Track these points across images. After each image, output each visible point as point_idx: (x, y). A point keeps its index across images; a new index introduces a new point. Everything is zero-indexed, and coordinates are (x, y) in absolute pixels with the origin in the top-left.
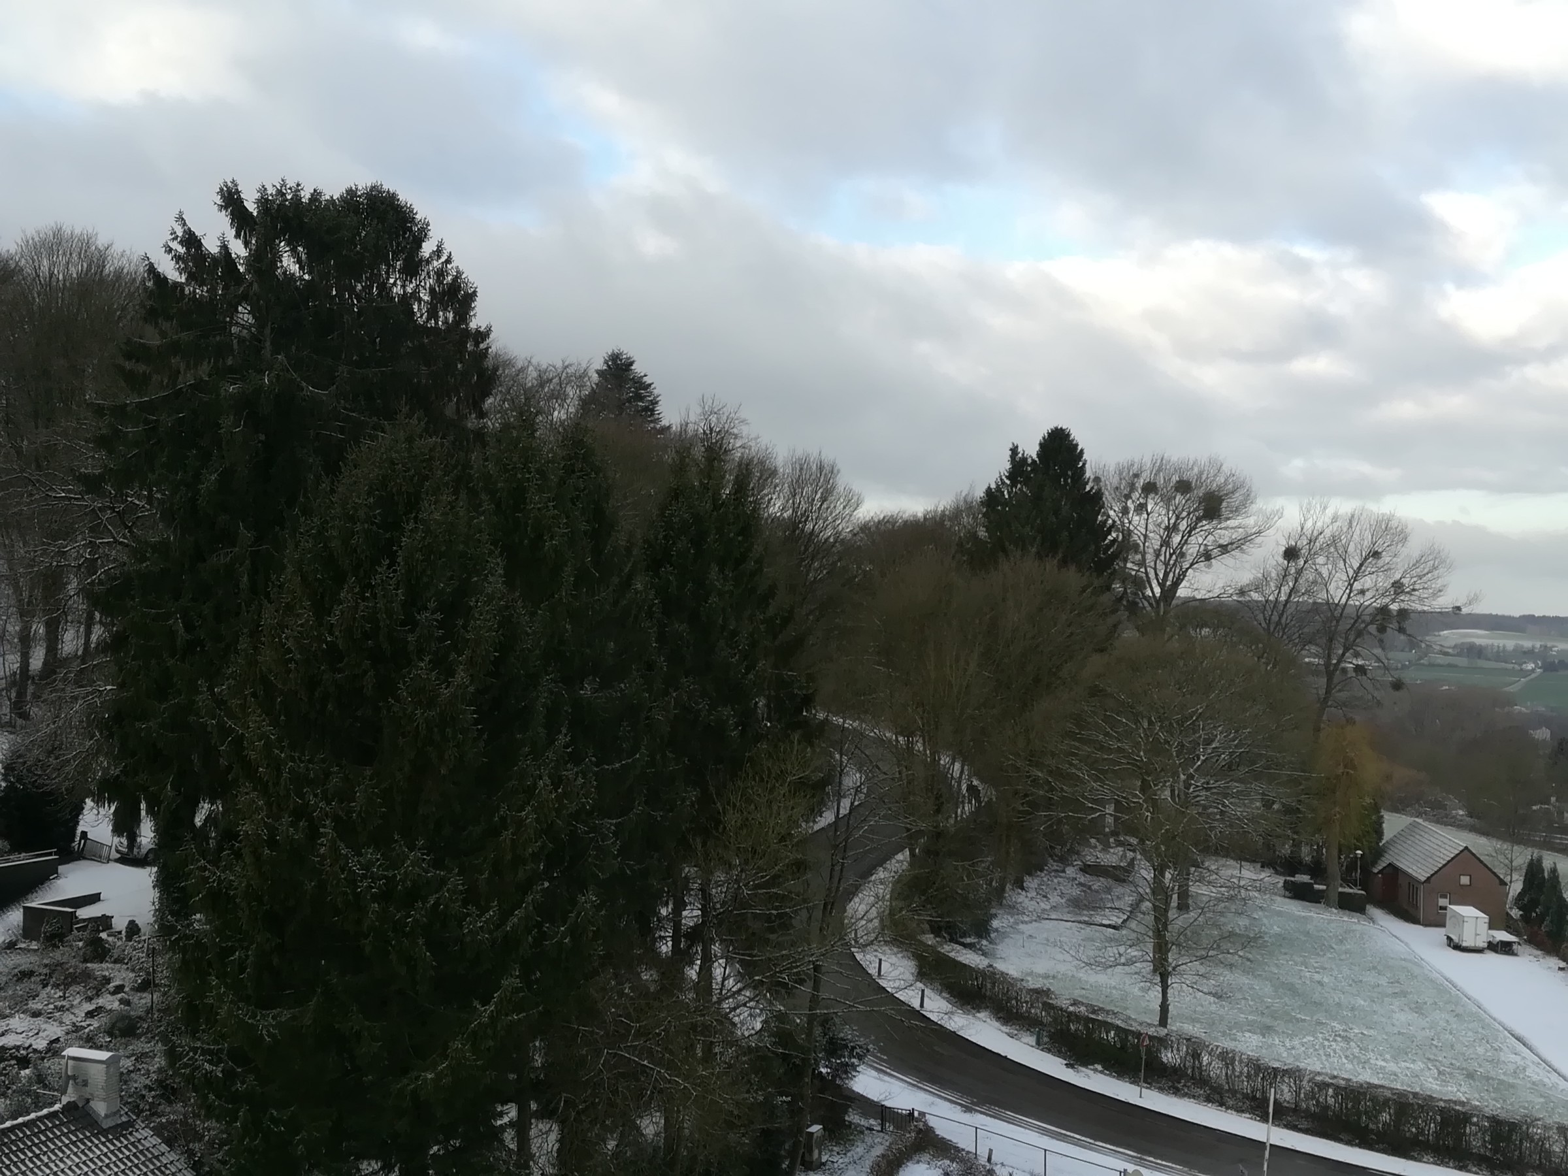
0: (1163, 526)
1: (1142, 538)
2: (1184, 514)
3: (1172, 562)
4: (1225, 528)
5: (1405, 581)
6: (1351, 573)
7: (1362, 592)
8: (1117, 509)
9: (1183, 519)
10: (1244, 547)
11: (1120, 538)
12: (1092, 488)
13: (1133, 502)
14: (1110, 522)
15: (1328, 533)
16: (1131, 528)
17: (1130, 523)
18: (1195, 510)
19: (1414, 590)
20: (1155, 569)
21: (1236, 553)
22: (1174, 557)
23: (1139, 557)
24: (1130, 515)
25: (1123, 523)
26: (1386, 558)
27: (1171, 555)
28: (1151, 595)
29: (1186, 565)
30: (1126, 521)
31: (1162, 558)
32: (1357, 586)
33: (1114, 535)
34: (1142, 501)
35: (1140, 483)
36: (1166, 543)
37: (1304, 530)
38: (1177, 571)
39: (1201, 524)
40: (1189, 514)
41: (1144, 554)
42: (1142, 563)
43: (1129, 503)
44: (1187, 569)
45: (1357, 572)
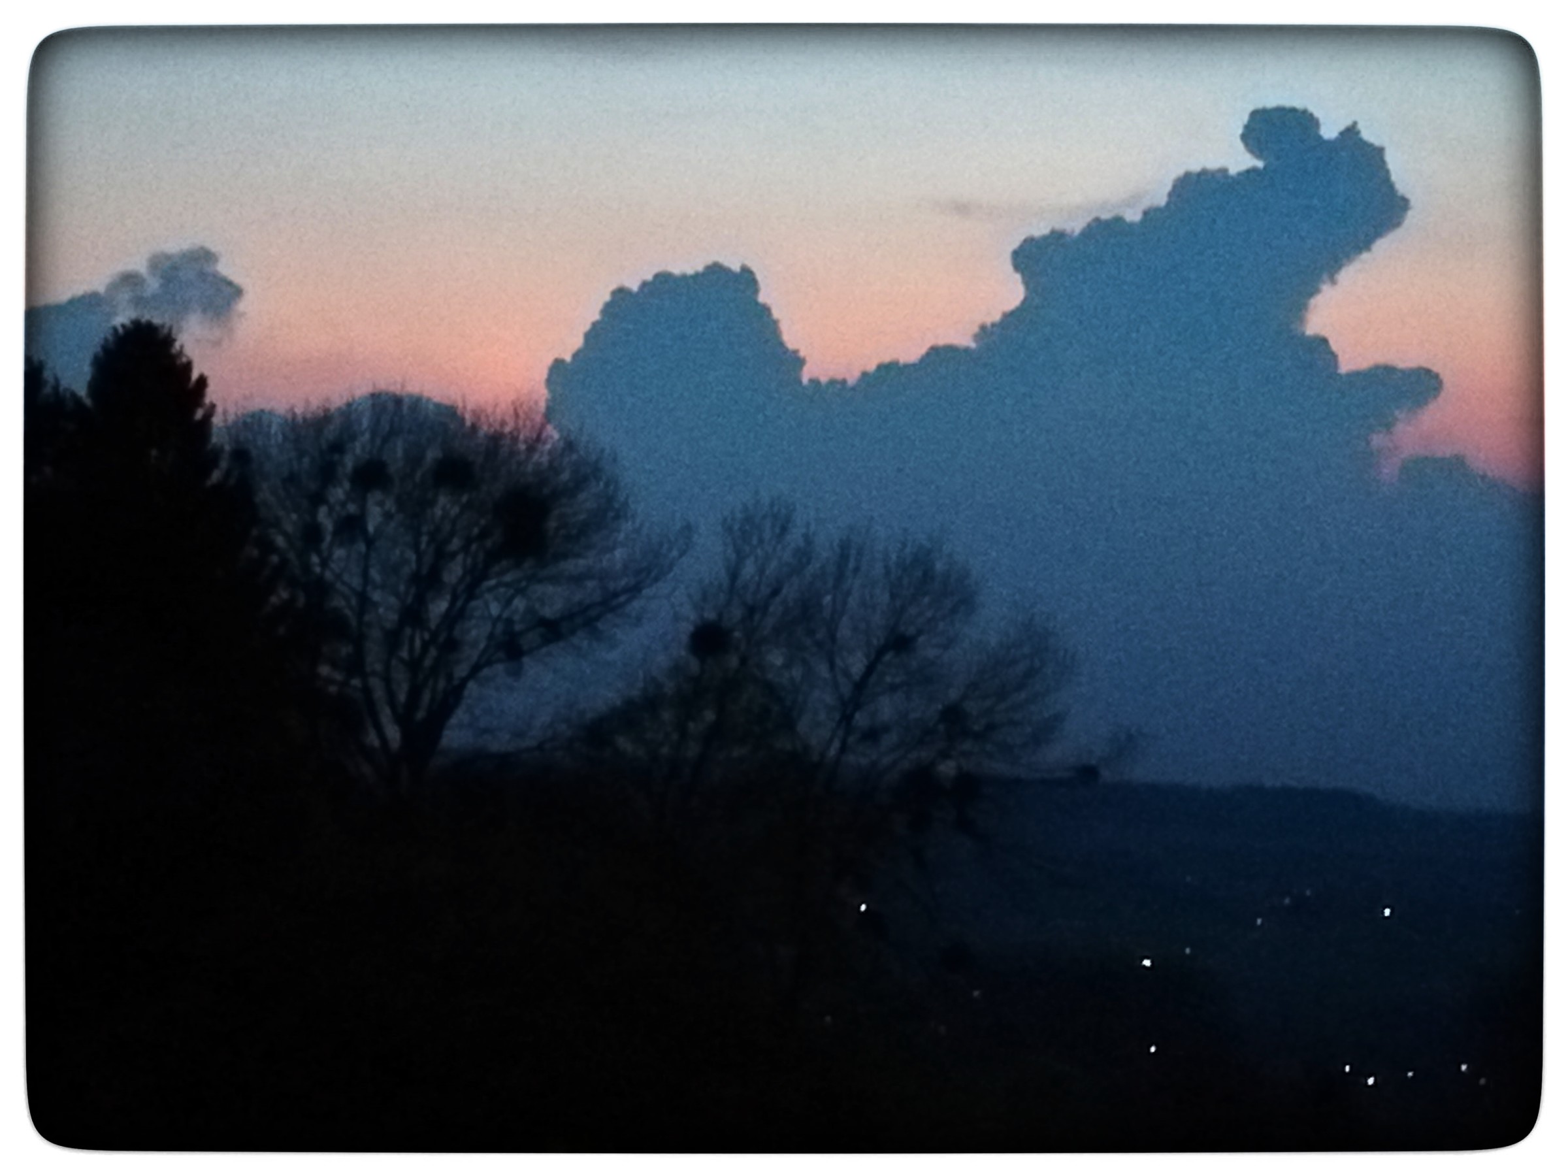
0: (406, 571)
1: (354, 602)
2: (456, 544)
3: (428, 662)
4: (554, 580)
5: (972, 707)
6: (846, 690)
7: (872, 735)
8: (289, 528)
9: (453, 555)
10: (600, 625)
11: (301, 601)
12: (228, 474)
13: (331, 509)
14: (275, 559)
15: (790, 592)
16: (328, 575)
17: (324, 563)
18: (484, 534)
19: (991, 727)
20: (387, 680)
21: (581, 639)
22: (433, 652)
23: (346, 650)
24: (325, 545)
25: (307, 568)
26: (927, 650)
27: (425, 646)
28: (376, 743)
29: (461, 671)
30: (315, 559)
31: (404, 654)
32: (861, 719)
33: (285, 595)
34: (352, 508)
36: (413, 615)
37: (739, 583)
38: (442, 684)
39: (496, 568)
40: (468, 542)
41: (359, 641)
42: (355, 666)
43: (322, 512)
44: (464, 682)
45: (860, 686)
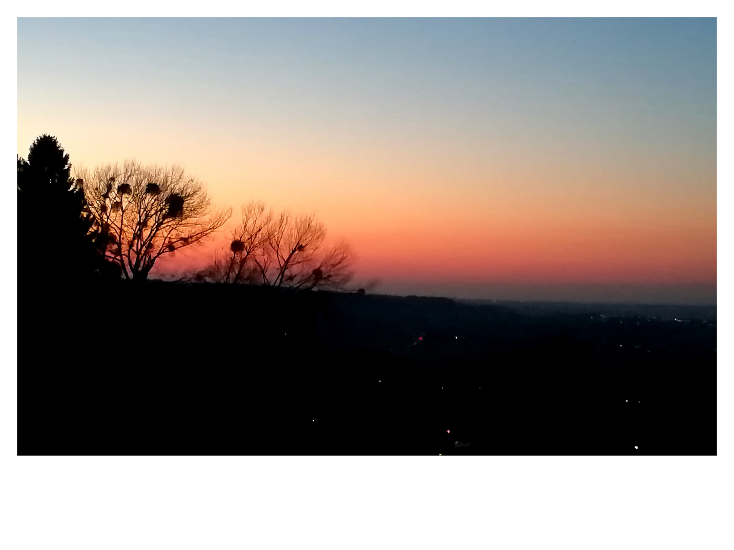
0: (136, 221)
2: (153, 212)
3: (143, 252)
4: (186, 225)
5: (323, 269)
6: (282, 263)
8: (96, 206)
9: (152, 216)
10: (201, 240)
11: (100, 230)
12: (76, 188)
13: (110, 200)
14: (92, 217)
15: (265, 230)
17: (108, 218)
18: (161, 210)
20: (129, 257)
24: (108, 212)
29: (153, 255)
31: (135, 248)
33: (95, 228)
34: (118, 200)
35: (116, 185)
36: (138, 236)
37: (247, 228)
38: (147, 259)
39: (166, 221)
40: (157, 212)
41: (120, 244)
42: (118, 252)
43: (107, 201)
44: (155, 258)
45: (287, 262)
